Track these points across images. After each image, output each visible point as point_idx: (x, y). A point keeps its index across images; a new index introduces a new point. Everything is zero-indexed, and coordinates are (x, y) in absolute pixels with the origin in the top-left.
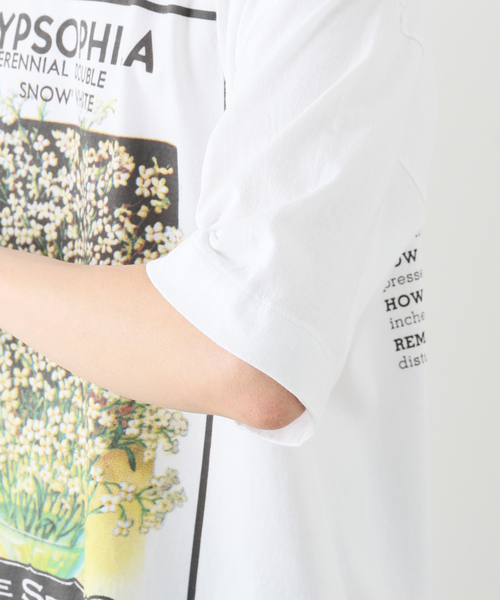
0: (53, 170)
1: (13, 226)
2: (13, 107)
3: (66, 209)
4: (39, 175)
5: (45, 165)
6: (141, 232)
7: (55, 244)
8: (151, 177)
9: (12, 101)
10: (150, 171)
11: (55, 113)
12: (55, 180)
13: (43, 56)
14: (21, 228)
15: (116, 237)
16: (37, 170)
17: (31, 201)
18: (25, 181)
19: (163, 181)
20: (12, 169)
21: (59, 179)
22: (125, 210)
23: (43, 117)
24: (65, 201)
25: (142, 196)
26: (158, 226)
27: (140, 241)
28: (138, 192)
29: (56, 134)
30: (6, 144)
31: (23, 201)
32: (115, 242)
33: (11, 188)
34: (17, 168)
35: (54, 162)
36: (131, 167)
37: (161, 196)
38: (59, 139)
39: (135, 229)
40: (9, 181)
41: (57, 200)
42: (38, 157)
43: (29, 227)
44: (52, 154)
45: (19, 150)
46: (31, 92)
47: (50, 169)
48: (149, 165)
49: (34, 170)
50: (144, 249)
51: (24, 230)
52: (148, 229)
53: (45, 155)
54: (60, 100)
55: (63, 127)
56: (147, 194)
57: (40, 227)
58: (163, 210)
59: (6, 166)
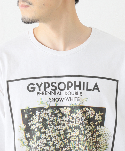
0: (61, 118)
1: (50, 133)
2: (47, 104)
3: (66, 126)
4: (57, 119)
5: (58, 116)
6: (96, 128)
7: (64, 135)
8: (98, 116)
9: (47, 103)
10: (98, 114)
11: (60, 104)
12: (62, 120)
13: (55, 91)
14: (53, 133)
15: (90, 129)
16: (56, 118)
17: (55, 126)
18: (52, 121)
19: (101, 116)
20: (48, 119)
21: (63, 119)
22: (92, 123)
23: (57, 105)
24: (65, 124)
25: (96, 120)
26: (99, 126)
27: (95, 130)
28: (95, 119)
29: (61, 109)
30: (46, 113)
31: (52, 126)
32: (90, 130)
33: (48, 124)
34: (50, 119)
35: (61, 115)
36: (94, 113)
37: (100, 120)
38: (62, 110)
39: (94, 127)
40: (48, 122)
41: (63, 124)
42: (56, 115)
43: (55, 132)
44: (60, 114)
45: (50, 114)
46: (53, 100)
47: (60, 117)
48: (98, 113)
49: (55, 118)
50: (96, 132)
51: (54, 133)
52: (97, 127)
53: (58, 114)
54: (61, 101)
55: (63, 107)
56: (97, 119)
57: (58, 131)
58: (100, 123)
59: (46, 119)
